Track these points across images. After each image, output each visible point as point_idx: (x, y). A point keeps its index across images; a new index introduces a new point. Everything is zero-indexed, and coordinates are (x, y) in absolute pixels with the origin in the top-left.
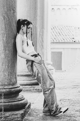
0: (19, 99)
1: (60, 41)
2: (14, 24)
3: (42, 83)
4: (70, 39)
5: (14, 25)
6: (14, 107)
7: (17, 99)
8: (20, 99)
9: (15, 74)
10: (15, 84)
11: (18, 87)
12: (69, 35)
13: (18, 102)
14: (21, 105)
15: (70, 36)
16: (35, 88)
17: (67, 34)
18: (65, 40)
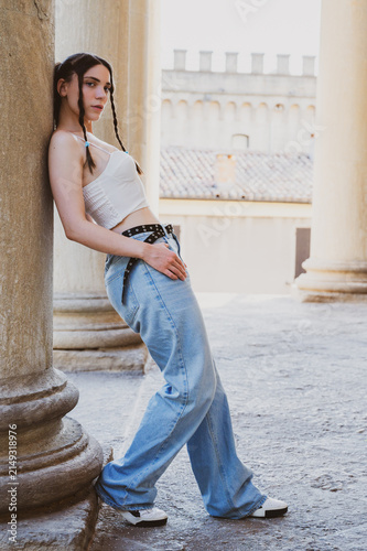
0: (61, 449)
1: (176, 194)
2: (40, 75)
3: (172, 365)
4: (205, 189)
5: (41, 80)
6: (39, 495)
7: (52, 452)
8: (67, 447)
9: (43, 324)
10: (41, 374)
11: (56, 389)
12: (201, 175)
13: (59, 466)
14: (72, 482)
15: (204, 179)
16: (119, 362)
17: (194, 174)
18: (190, 190)
